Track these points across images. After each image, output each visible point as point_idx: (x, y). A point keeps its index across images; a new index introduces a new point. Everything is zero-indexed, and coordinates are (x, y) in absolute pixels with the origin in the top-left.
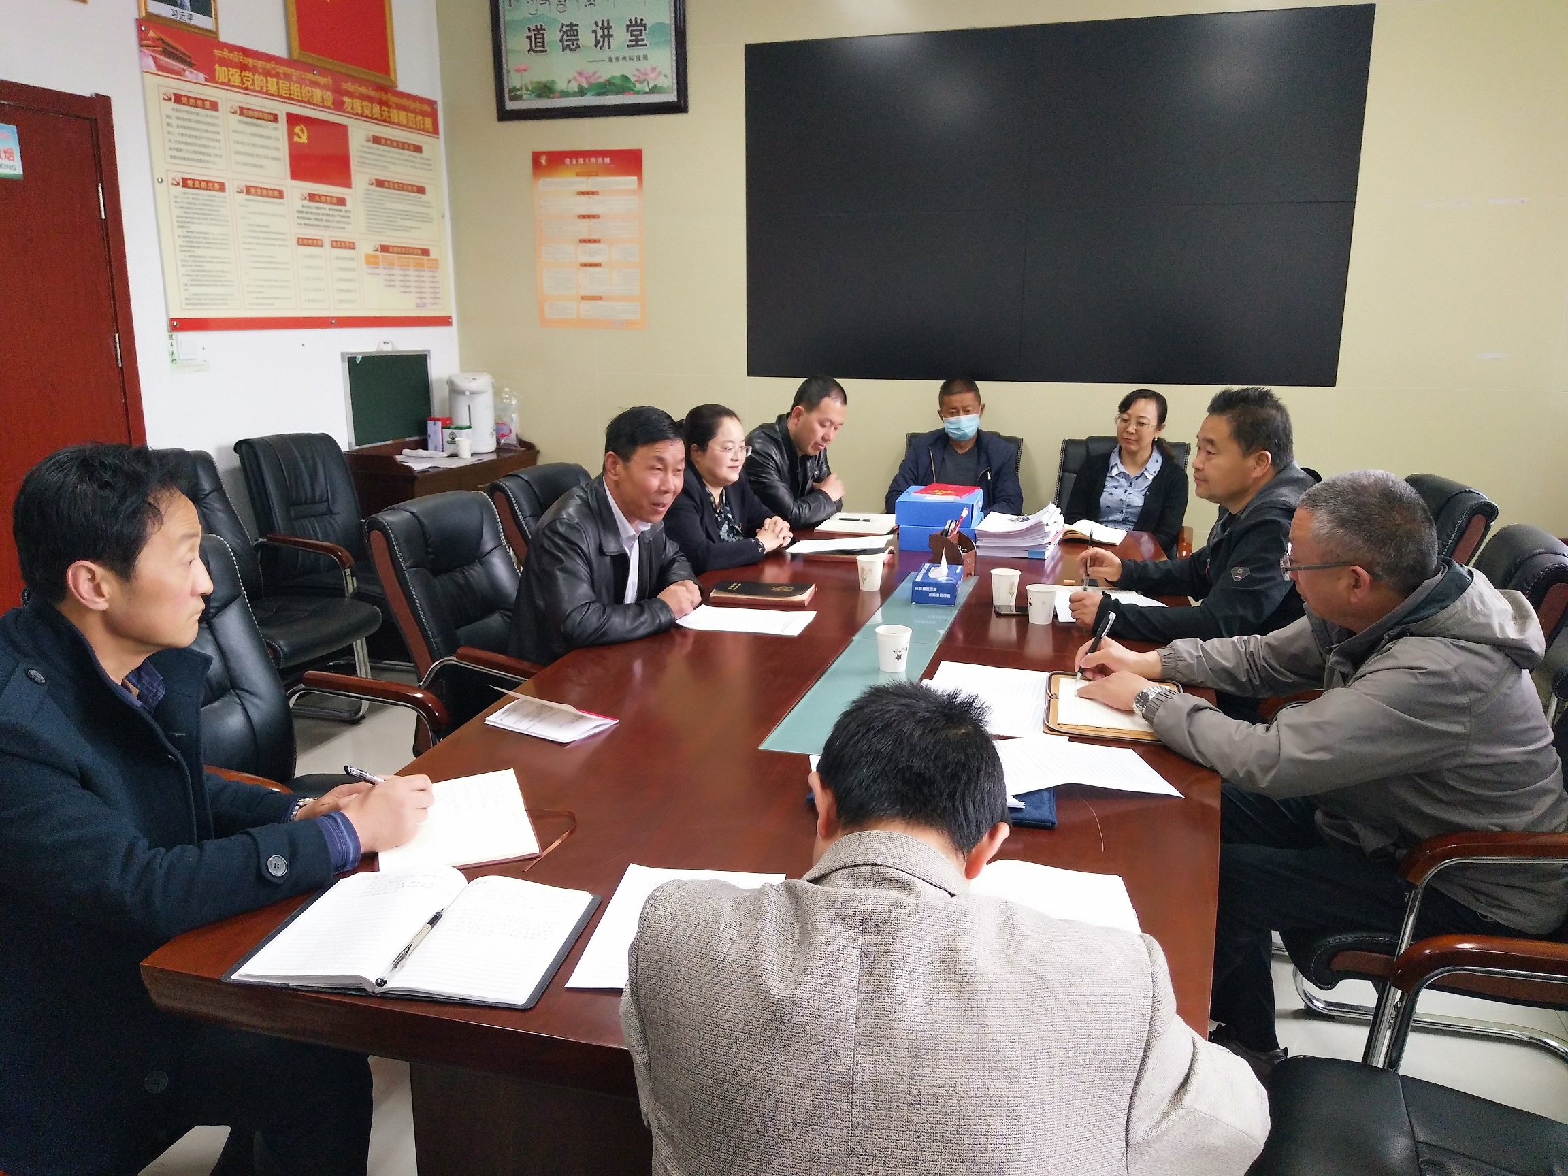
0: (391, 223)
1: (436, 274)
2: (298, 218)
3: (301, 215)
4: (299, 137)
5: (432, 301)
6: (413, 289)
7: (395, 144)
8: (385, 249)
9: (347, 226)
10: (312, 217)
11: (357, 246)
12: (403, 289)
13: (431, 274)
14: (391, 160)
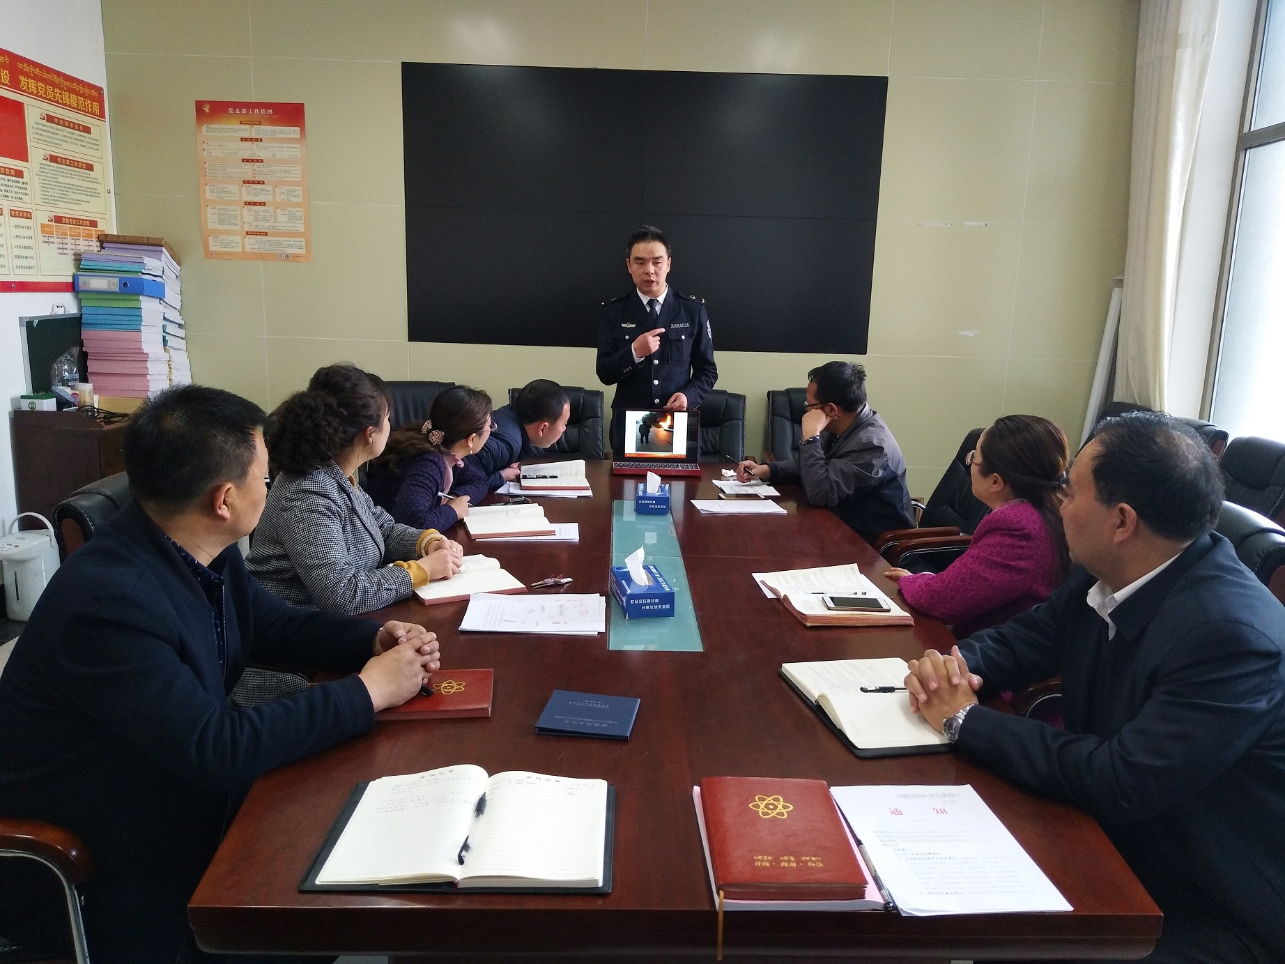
0: (64, 196)
7: (66, 124)
8: (58, 219)
9: (24, 197)
11: (34, 215)
14: (63, 138)
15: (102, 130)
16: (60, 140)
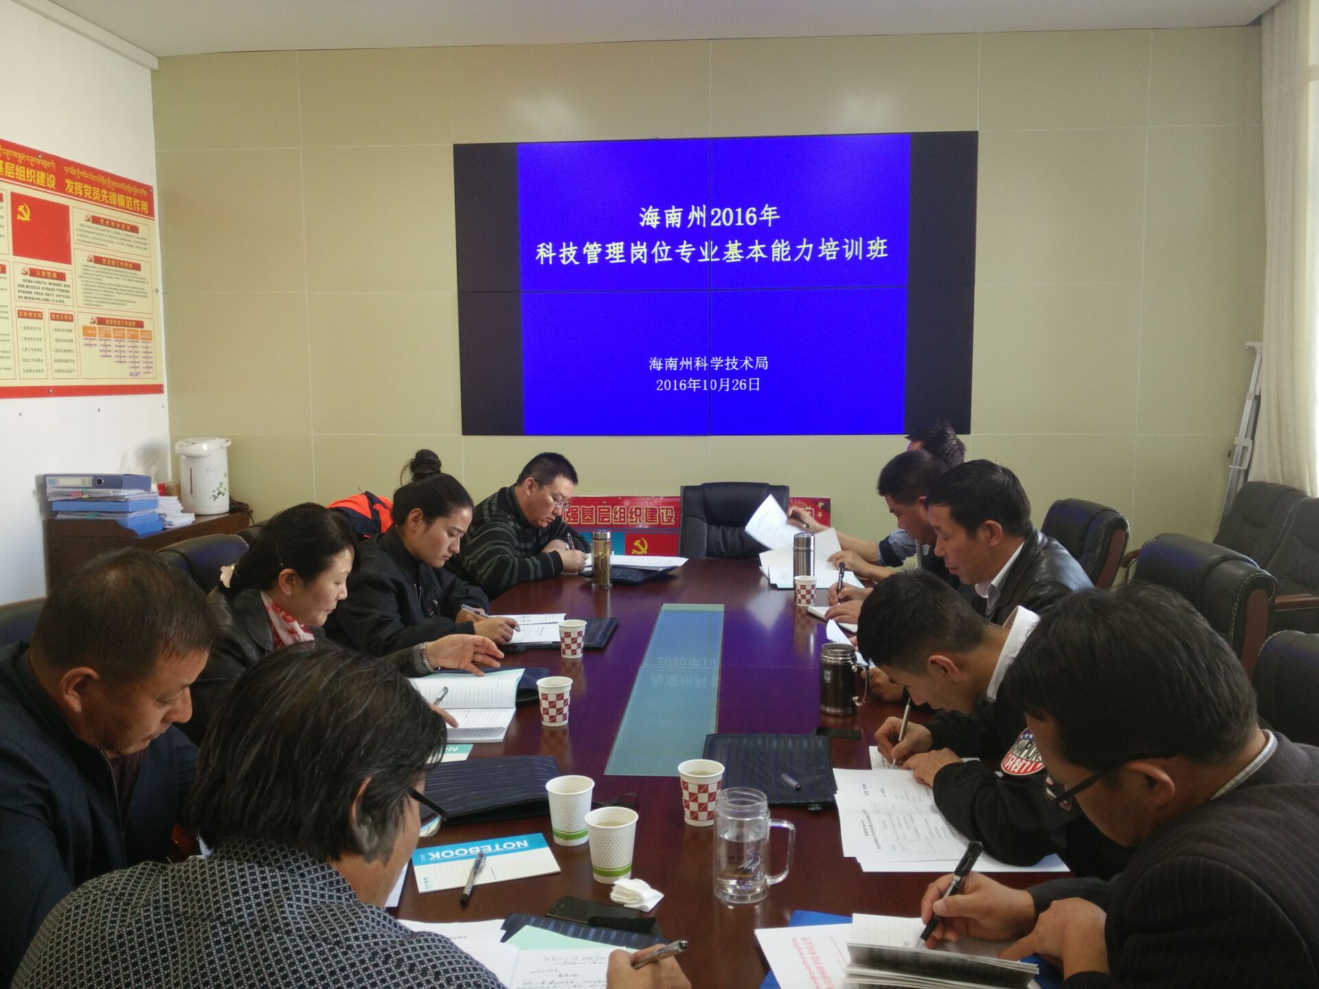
0: (108, 297)
1: (149, 345)
2: (19, 291)
3: (22, 289)
4: (22, 215)
5: (146, 370)
6: (127, 359)
7: (113, 224)
8: (101, 321)
9: (65, 300)
10: (33, 291)
11: (75, 318)
12: (118, 359)
13: (144, 345)
14: (110, 239)
15: (151, 229)
16: (105, 241)
